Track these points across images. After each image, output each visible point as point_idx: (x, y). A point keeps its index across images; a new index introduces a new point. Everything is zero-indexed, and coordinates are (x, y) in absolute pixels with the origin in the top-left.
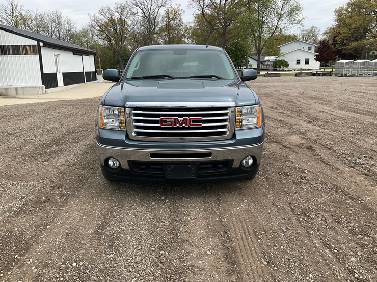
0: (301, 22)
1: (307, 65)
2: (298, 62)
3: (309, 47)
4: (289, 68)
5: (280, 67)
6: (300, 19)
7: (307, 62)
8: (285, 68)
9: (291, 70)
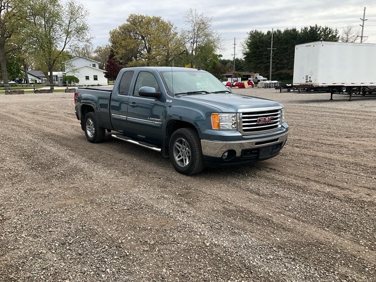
0: (90, 41)
1: (96, 81)
2: (87, 78)
3: (93, 64)
4: (80, 83)
5: (70, 83)
6: (89, 38)
7: (96, 78)
8: (76, 84)
9: (82, 86)
